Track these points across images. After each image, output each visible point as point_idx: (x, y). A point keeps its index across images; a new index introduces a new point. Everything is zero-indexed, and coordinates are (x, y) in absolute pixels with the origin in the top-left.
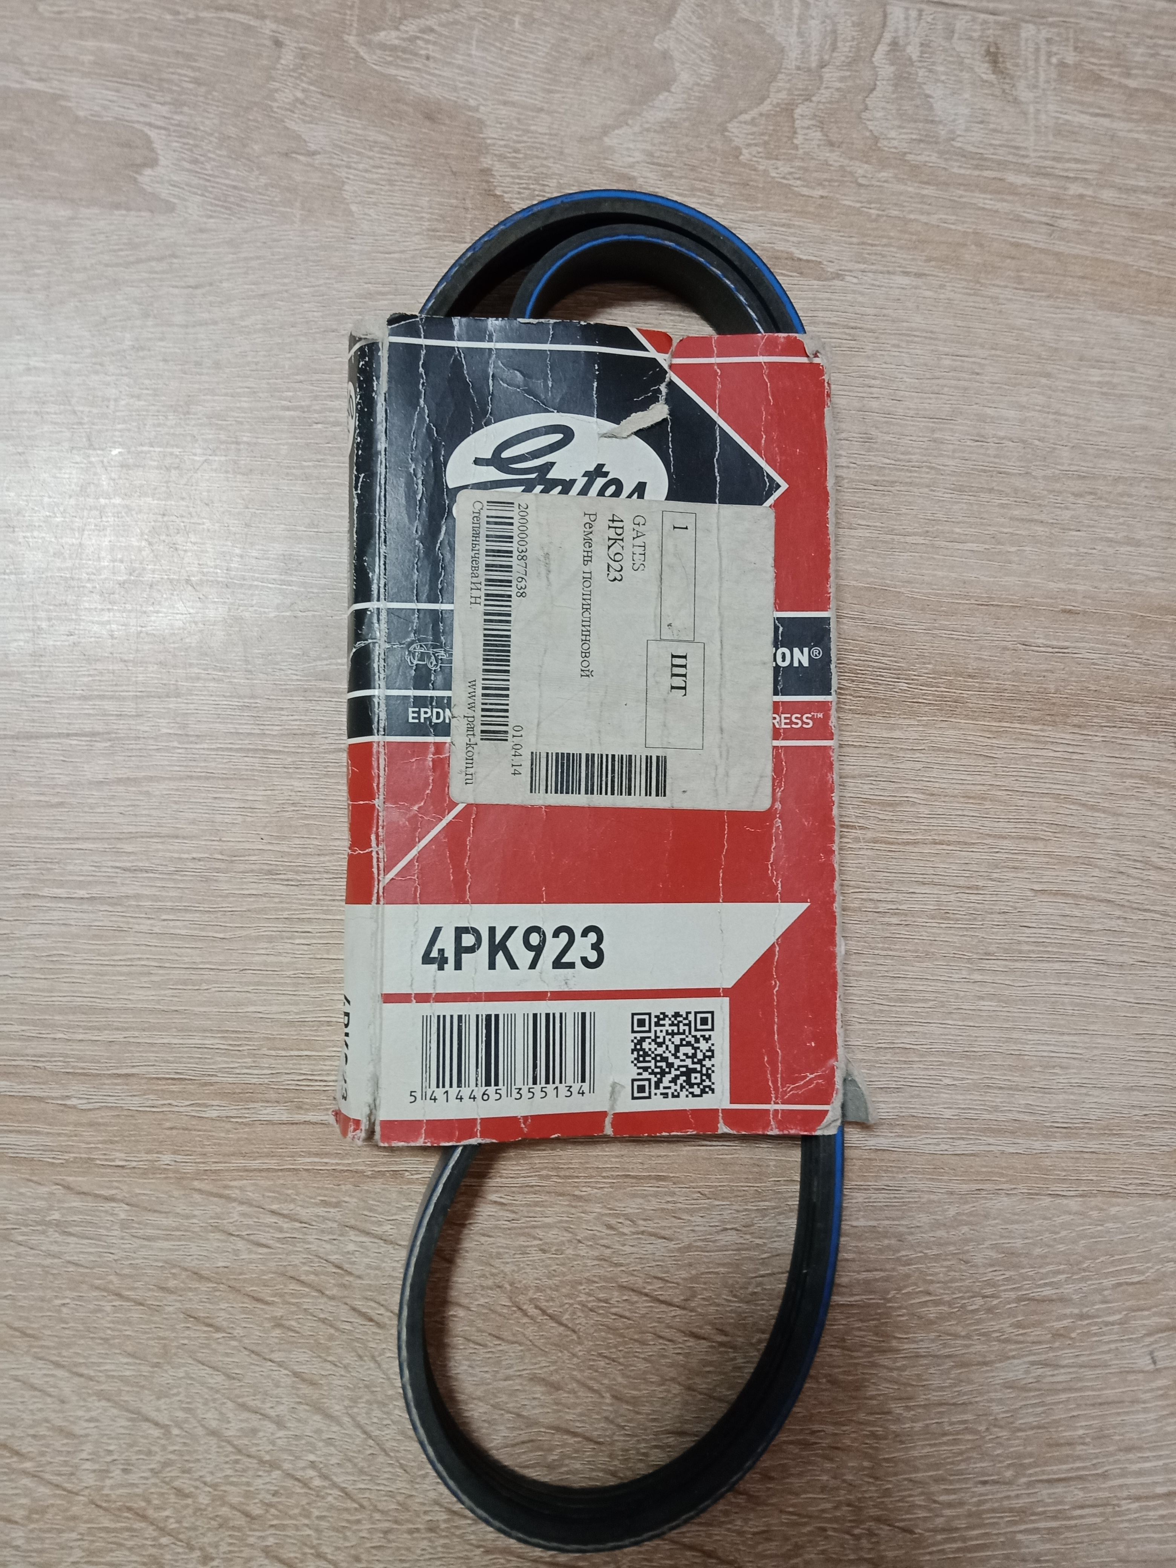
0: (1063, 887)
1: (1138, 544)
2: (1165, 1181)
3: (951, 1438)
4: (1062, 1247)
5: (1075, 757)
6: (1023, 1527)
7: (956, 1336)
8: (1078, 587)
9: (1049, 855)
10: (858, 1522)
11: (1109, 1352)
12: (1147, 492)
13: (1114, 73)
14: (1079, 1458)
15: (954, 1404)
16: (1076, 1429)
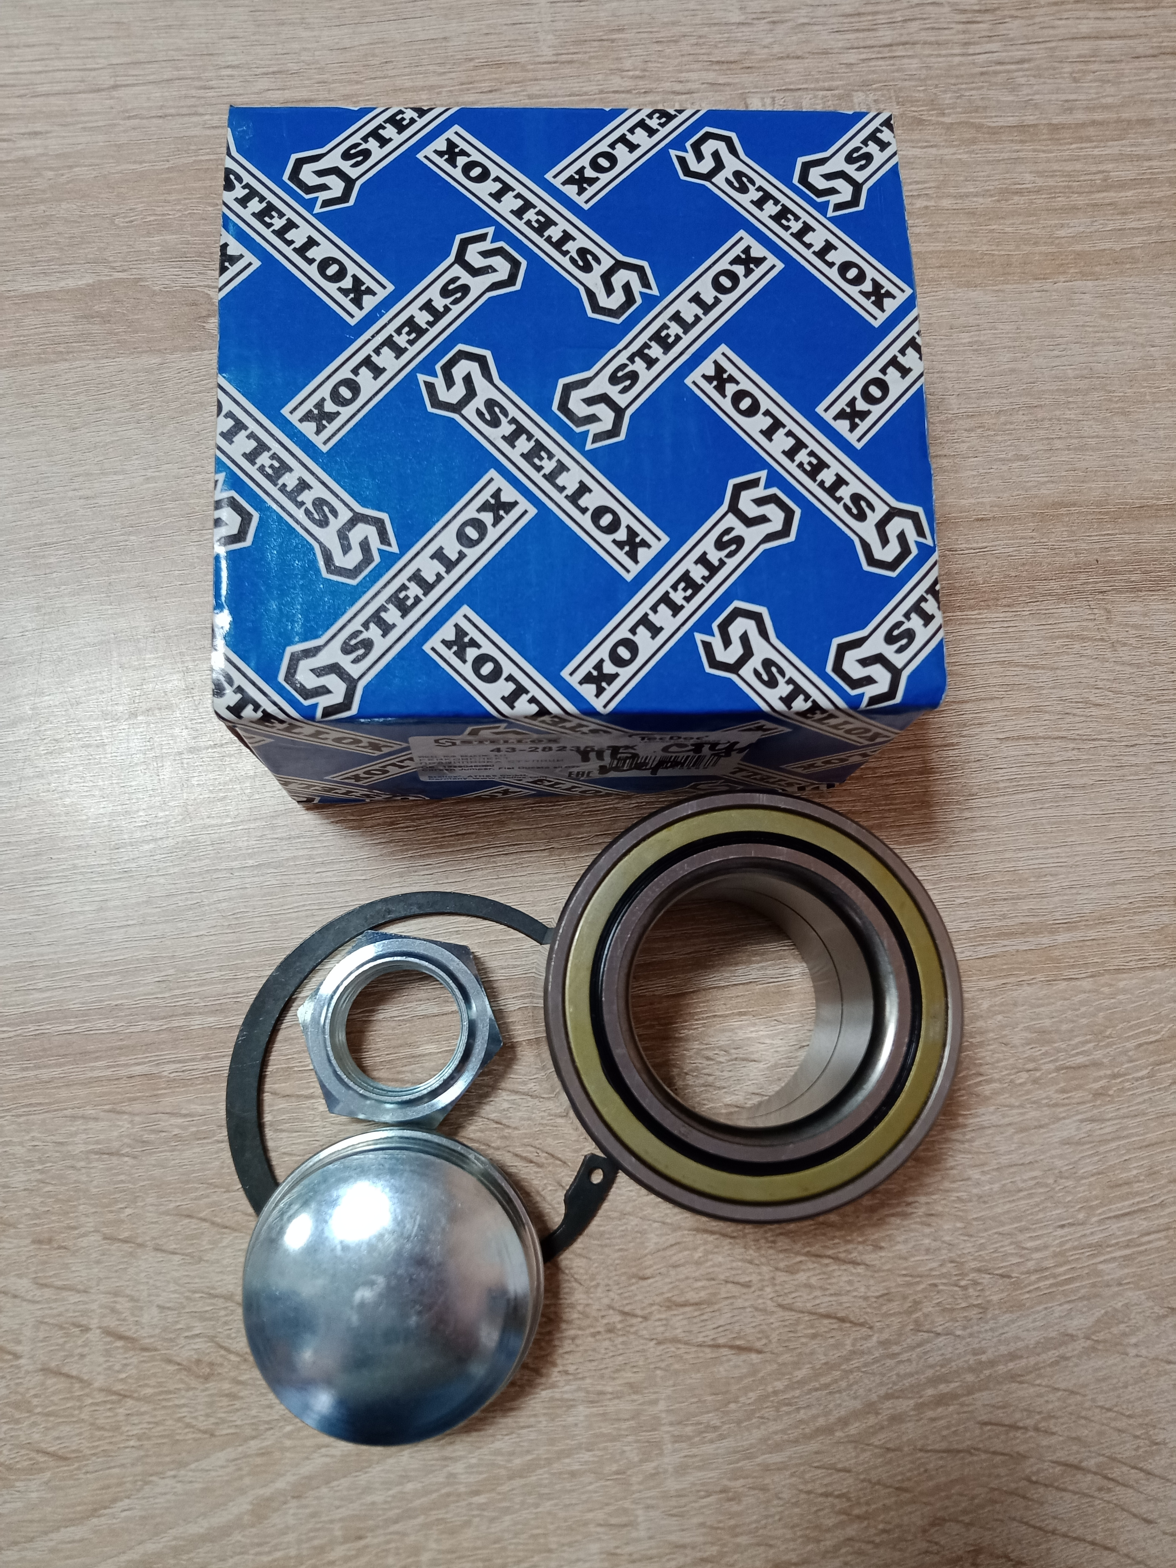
0: (1023, 733)
1: (1026, 458)
2: (1160, 954)
3: (1025, 1193)
4: (1084, 1021)
5: (1010, 630)
6: (1102, 1258)
7: (1011, 1107)
8: (984, 500)
9: (1005, 709)
10: (963, 1275)
11: (1144, 1101)
12: (1025, 418)
13: (932, 115)
14: (1137, 1194)
15: (1022, 1164)
16: (1130, 1170)
